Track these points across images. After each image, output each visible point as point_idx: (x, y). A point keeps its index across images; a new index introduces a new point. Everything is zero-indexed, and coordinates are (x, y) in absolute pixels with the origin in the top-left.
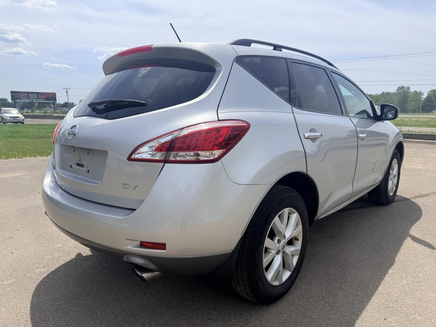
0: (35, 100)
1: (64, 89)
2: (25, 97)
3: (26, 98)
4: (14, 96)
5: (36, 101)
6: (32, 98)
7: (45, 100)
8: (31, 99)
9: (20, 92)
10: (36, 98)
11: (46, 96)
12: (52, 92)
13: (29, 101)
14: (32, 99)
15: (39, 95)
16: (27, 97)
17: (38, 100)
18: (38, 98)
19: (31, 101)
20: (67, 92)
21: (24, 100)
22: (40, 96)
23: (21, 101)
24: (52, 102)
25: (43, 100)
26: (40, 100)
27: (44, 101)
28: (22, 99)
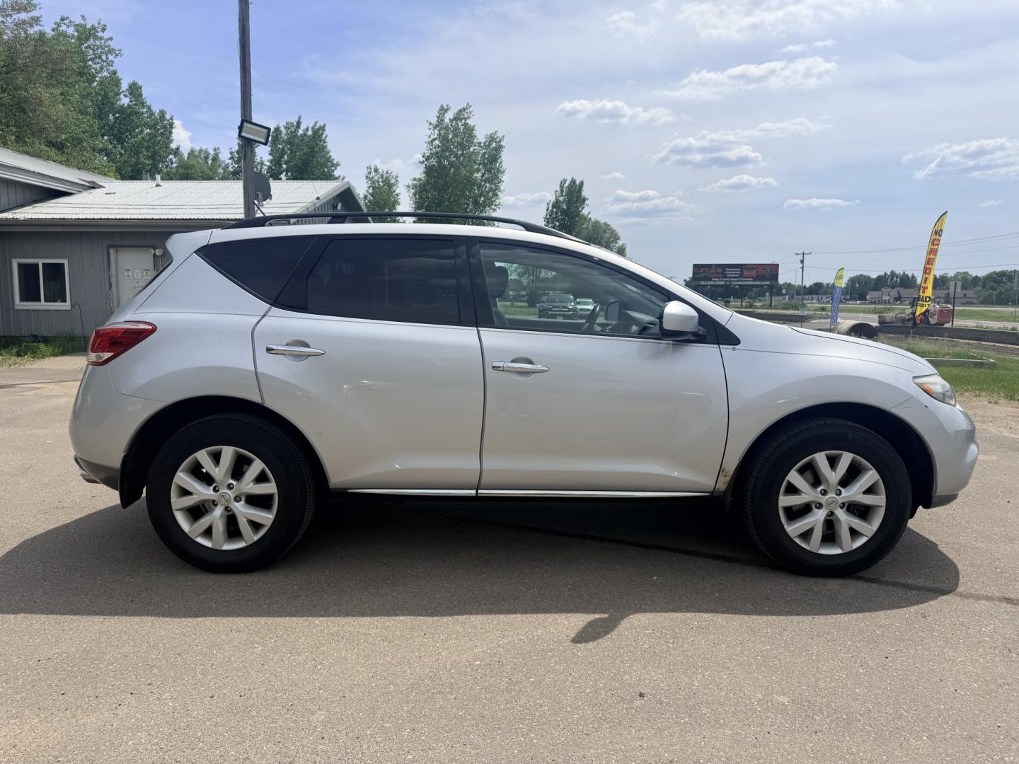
0: (736, 279)
1: (797, 254)
2: (716, 276)
3: (719, 278)
4: (698, 273)
5: (736, 283)
6: (730, 275)
7: (755, 279)
8: (728, 279)
9: (709, 266)
10: (737, 275)
11: (757, 272)
12: (771, 263)
13: (723, 283)
14: (730, 277)
15: (744, 270)
16: (721, 275)
17: (742, 281)
18: (741, 276)
19: (728, 283)
20: (802, 262)
21: (715, 281)
22: (746, 273)
23: (709, 283)
24: (768, 283)
25: (751, 279)
26: (745, 281)
27: (751, 283)
28: (711, 278)
